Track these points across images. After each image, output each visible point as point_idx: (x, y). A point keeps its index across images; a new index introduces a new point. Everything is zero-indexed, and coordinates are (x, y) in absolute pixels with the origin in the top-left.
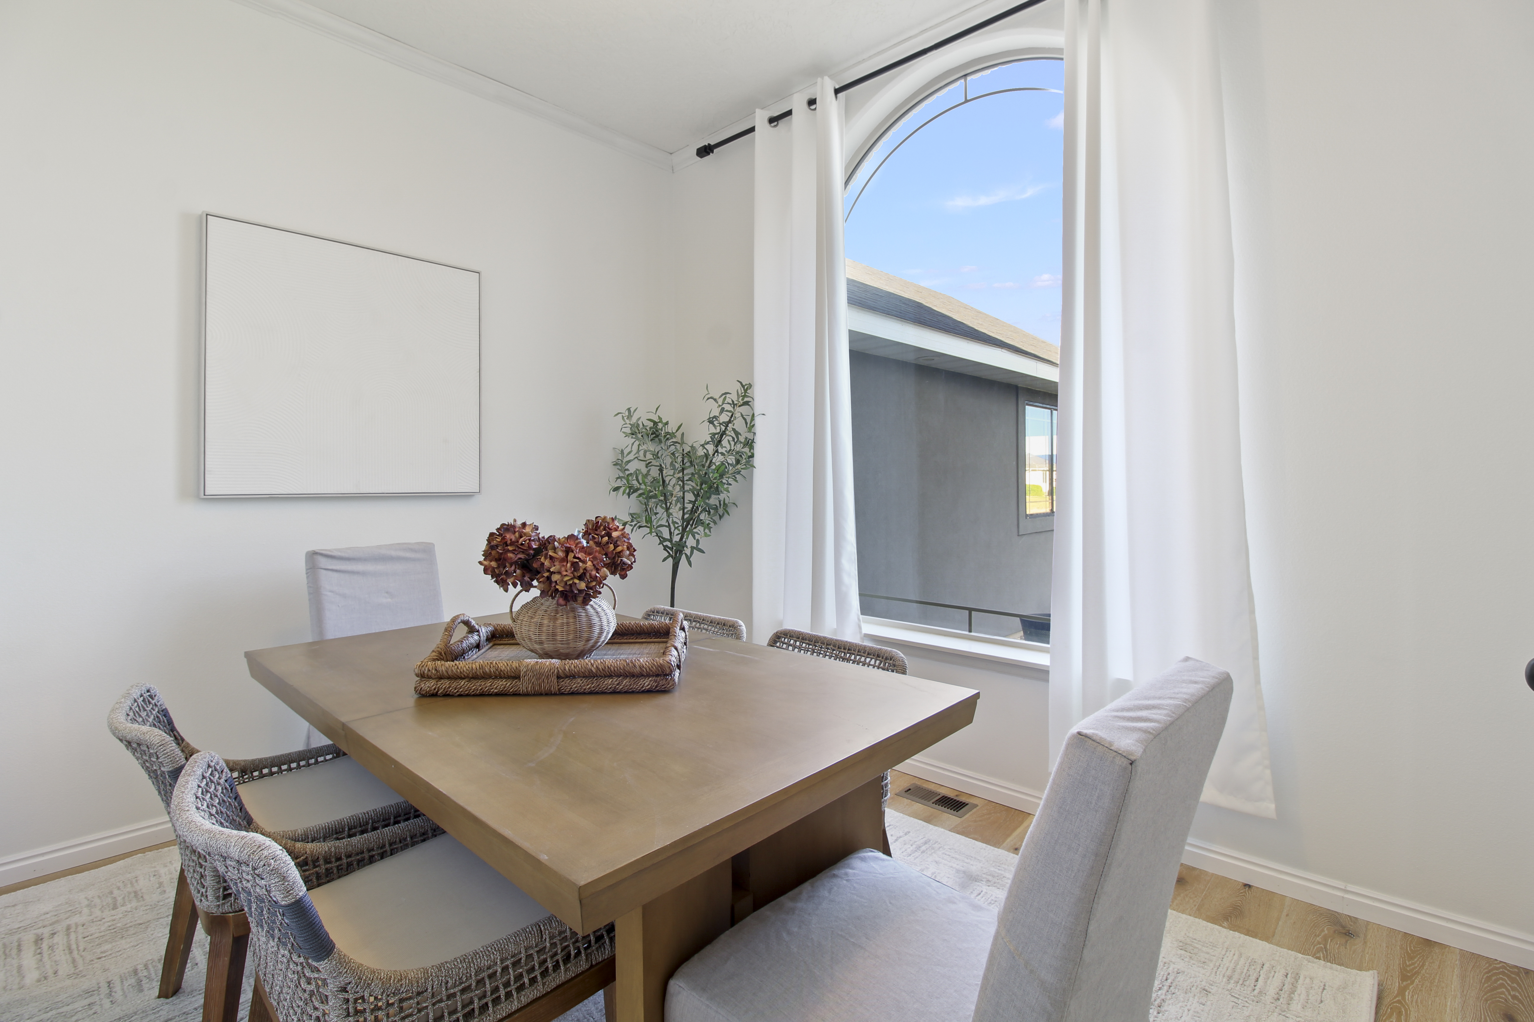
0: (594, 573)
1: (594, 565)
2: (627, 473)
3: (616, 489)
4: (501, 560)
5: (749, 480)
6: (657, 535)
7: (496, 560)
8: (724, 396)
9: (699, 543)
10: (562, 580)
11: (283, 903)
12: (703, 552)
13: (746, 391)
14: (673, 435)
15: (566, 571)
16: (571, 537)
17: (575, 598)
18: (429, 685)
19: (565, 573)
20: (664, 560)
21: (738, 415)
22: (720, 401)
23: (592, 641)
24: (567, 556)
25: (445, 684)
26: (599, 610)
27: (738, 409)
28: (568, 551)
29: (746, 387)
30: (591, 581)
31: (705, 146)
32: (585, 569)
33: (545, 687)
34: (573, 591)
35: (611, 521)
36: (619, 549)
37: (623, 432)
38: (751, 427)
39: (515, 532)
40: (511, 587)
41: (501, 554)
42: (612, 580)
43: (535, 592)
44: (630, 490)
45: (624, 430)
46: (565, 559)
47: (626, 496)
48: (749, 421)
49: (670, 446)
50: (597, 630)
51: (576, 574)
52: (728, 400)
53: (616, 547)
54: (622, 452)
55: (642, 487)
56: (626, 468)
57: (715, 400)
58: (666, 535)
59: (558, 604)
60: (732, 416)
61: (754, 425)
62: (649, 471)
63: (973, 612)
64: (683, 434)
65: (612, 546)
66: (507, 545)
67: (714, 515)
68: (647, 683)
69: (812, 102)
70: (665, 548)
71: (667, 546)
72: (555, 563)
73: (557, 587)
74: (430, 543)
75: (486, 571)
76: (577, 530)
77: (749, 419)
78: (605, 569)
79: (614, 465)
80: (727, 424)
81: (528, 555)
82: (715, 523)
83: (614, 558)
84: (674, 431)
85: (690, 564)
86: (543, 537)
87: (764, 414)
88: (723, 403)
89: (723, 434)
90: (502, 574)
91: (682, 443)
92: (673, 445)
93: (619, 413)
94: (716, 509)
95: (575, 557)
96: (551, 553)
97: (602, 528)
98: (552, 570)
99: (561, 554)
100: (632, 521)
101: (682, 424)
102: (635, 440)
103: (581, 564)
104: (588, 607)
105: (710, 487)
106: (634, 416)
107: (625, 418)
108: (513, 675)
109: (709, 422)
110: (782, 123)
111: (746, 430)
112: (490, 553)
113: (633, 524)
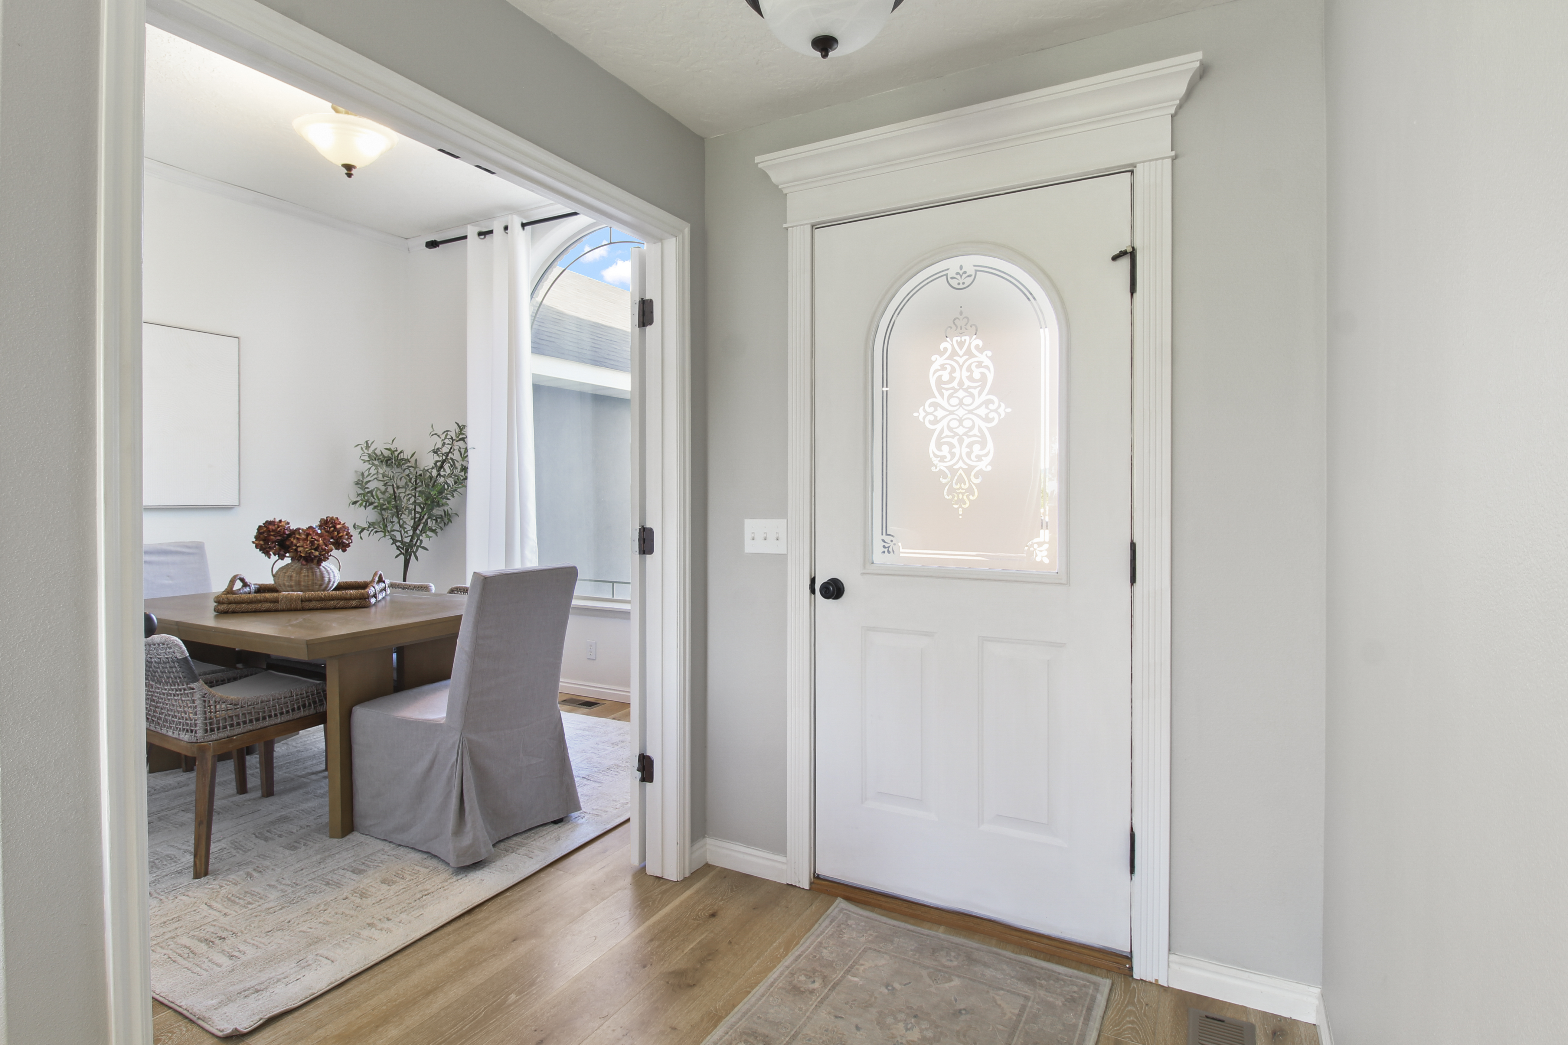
0: (324, 547)
1: (324, 543)
2: (367, 490)
3: (355, 503)
4: (266, 540)
5: (464, 496)
6: (391, 538)
7: (263, 540)
8: (446, 433)
9: (422, 542)
10: (304, 551)
11: (180, 658)
12: (426, 549)
13: (461, 430)
14: (408, 461)
15: (307, 546)
16: (311, 528)
17: (312, 560)
18: (223, 607)
19: (306, 547)
20: (397, 557)
21: (456, 448)
22: (443, 437)
23: (324, 586)
24: (307, 537)
25: (233, 606)
26: (328, 569)
27: (455, 443)
28: (308, 535)
29: (461, 427)
30: (322, 552)
31: (432, 241)
32: (318, 545)
33: (294, 606)
34: (311, 557)
35: (336, 519)
36: (341, 534)
37: (362, 460)
38: (464, 456)
39: (274, 525)
40: (272, 556)
41: (266, 537)
42: (335, 553)
43: (288, 560)
44: (366, 504)
45: (362, 458)
46: (306, 539)
47: (363, 508)
48: (463, 453)
49: (405, 469)
50: (326, 580)
51: (313, 547)
52: (449, 437)
53: (338, 533)
54: (363, 474)
55: (376, 501)
56: (366, 486)
57: (439, 436)
58: (399, 538)
59: (302, 565)
60: (451, 448)
61: (467, 456)
62: (386, 489)
63: (615, 584)
64: (416, 460)
65: (336, 533)
66: (270, 532)
67: (440, 522)
68: (354, 603)
69: (506, 228)
70: (398, 548)
71: (399, 546)
72: (300, 541)
73: (301, 554)
74: (201, 542)
75: (257, 547)
76: (315, 524)
77: (463, 451)
78: (331, 546)
79: (356, 484)
80: (447, 454)
81: (283, 537)
82: (442, 529)
83: (337, 539)
84: (409, 458)
85: (417, 558)
86: (293, 529)
87: (474, 448)
88: (446, 438)
89: (443, 462)
90: (267, 548)
91: (415, 467)
92: (407, 468)
93: (358, 445)
94: (441, 517)
95: (312, 538)
96: (297, 536)
97: (330, 523)
98: (298, 545)
99: (303, 536)
100: (369, 527)
101: (415, 453)
102: (371, 466)
103: (316, 542)
104: (321, 567)
105: (433, 502)
106: (371, 447)
107: (364, 449)
108: (274, 600)
109: (433, 452)
110: (488, 236)
111: (461, 459)
112: (260, 537)
113: (370, 529)
